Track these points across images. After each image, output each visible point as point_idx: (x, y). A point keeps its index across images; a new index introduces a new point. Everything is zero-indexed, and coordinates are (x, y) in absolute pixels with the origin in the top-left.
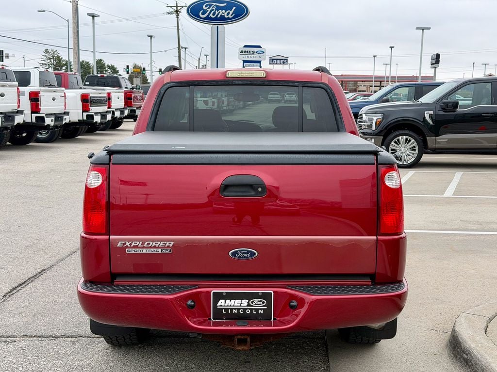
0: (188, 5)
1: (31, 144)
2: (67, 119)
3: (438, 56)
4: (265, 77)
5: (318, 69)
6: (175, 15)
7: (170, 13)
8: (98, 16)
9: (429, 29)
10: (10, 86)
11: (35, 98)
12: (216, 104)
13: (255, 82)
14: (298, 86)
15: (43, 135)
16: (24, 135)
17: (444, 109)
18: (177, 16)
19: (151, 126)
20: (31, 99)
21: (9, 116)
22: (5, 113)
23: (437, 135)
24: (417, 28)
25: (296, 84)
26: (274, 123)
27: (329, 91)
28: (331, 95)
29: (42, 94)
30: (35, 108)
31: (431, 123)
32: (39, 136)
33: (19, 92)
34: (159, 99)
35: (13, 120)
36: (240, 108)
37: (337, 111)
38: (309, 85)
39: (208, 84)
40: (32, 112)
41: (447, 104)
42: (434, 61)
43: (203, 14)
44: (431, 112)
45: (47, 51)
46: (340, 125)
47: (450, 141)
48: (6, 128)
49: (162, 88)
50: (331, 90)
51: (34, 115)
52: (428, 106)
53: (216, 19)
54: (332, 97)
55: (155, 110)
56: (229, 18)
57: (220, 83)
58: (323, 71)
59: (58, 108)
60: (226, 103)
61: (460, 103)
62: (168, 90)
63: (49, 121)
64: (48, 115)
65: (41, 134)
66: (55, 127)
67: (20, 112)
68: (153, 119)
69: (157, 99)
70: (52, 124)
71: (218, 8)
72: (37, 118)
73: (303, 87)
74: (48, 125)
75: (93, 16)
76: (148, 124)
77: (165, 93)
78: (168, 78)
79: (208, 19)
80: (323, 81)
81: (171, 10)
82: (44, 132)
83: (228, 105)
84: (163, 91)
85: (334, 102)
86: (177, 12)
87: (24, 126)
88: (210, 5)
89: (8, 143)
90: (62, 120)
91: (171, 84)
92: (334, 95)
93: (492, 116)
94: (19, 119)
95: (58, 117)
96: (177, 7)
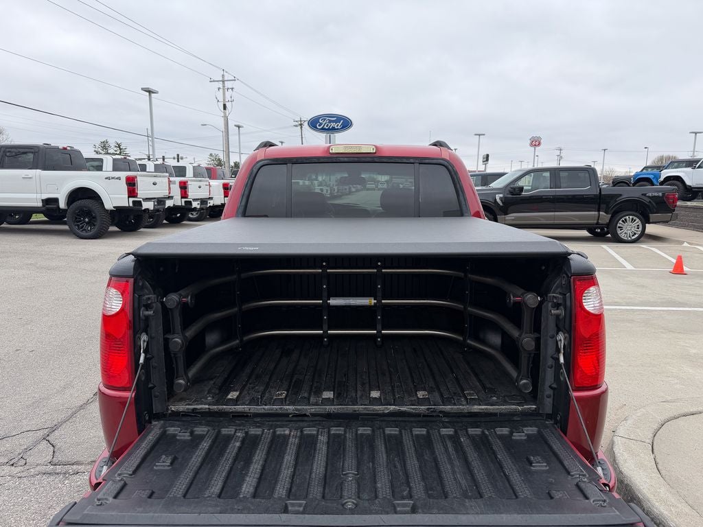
0: (309, 119)
1: (184, 222)
2: (211, 203)
3: (488, 156)
4: (375, 153)
5: (435, 144)
6: (299, 127)
7: (296, 126)
8: (242, 127)
9: (484, 135)
10: (163, 177)
11: (184, 186)
12: (329, 191)
13: (363, 159)
14: (413, 163)
15: (194, 215)
16: (178, 215)
17: (512, 193)
18: (301, 127)
19: (241, 210)
20: (181, 188)
21: (162, 201)
22: (158, 198)
23: (506, 214)
24: (476, 135)
25: (412, 161)
26: (382, 206)
27: (450, 168)
28: (453, 173)
29: (189, 183)
30: (184, 195)
31: (501, 204)
32: (190, 216)
33: (170, 181)
34: (251, 180)
35: (164, 204)
36: (347, 194)
37: (460, 193)
38: (427, 161)
39: (308, 161)
40: (182, 198)
41: (514, 189)
42: (485, 160)
43: (319, 126)
44: (501, 195)
45: (211, 155)
46: (464, 208)
47: (517, 218)
48: (158, 210)
49: (254, 165)
50: (453, 167)
51: (184, 200)
52: (499, 190)
53: (329, 129)
54: (454, 176)
55: (247, 193)
56: (338, 129)
57: (322, 160)
58: (441, 146)
59: (203, 194)
60: (336, 191)
61: (525, 188)
62: (262, 168)
63: (195, 205)
64: (194, 200)
65: (192, 214)
66: (201, 209)
67: (170, 198)
68: (243, 203)
69: (249, 179)
70: (198, 207)
71: (330, 121)
72: (185, 202)
73: (420, 163)
74: (195, 208)
75: (239, 127)
76: (238, 209)
77: (257, 172)
78: (261, 155)
79: (323, 129)
80: (443, 157)
81: (297, 123)
82: (195, 213)
83: (338, 192)
84: (255, 171)
85: (456, 180)
86: (301, 125)
87: (175, 209)
88: (325, 119)
89: (165, 222)
90: (207, 204)
91: (266, 162)
92: (456, 173)
93: (550, 198)
94: (169, 203)
95: (203, 201)
96: (301, 121)
